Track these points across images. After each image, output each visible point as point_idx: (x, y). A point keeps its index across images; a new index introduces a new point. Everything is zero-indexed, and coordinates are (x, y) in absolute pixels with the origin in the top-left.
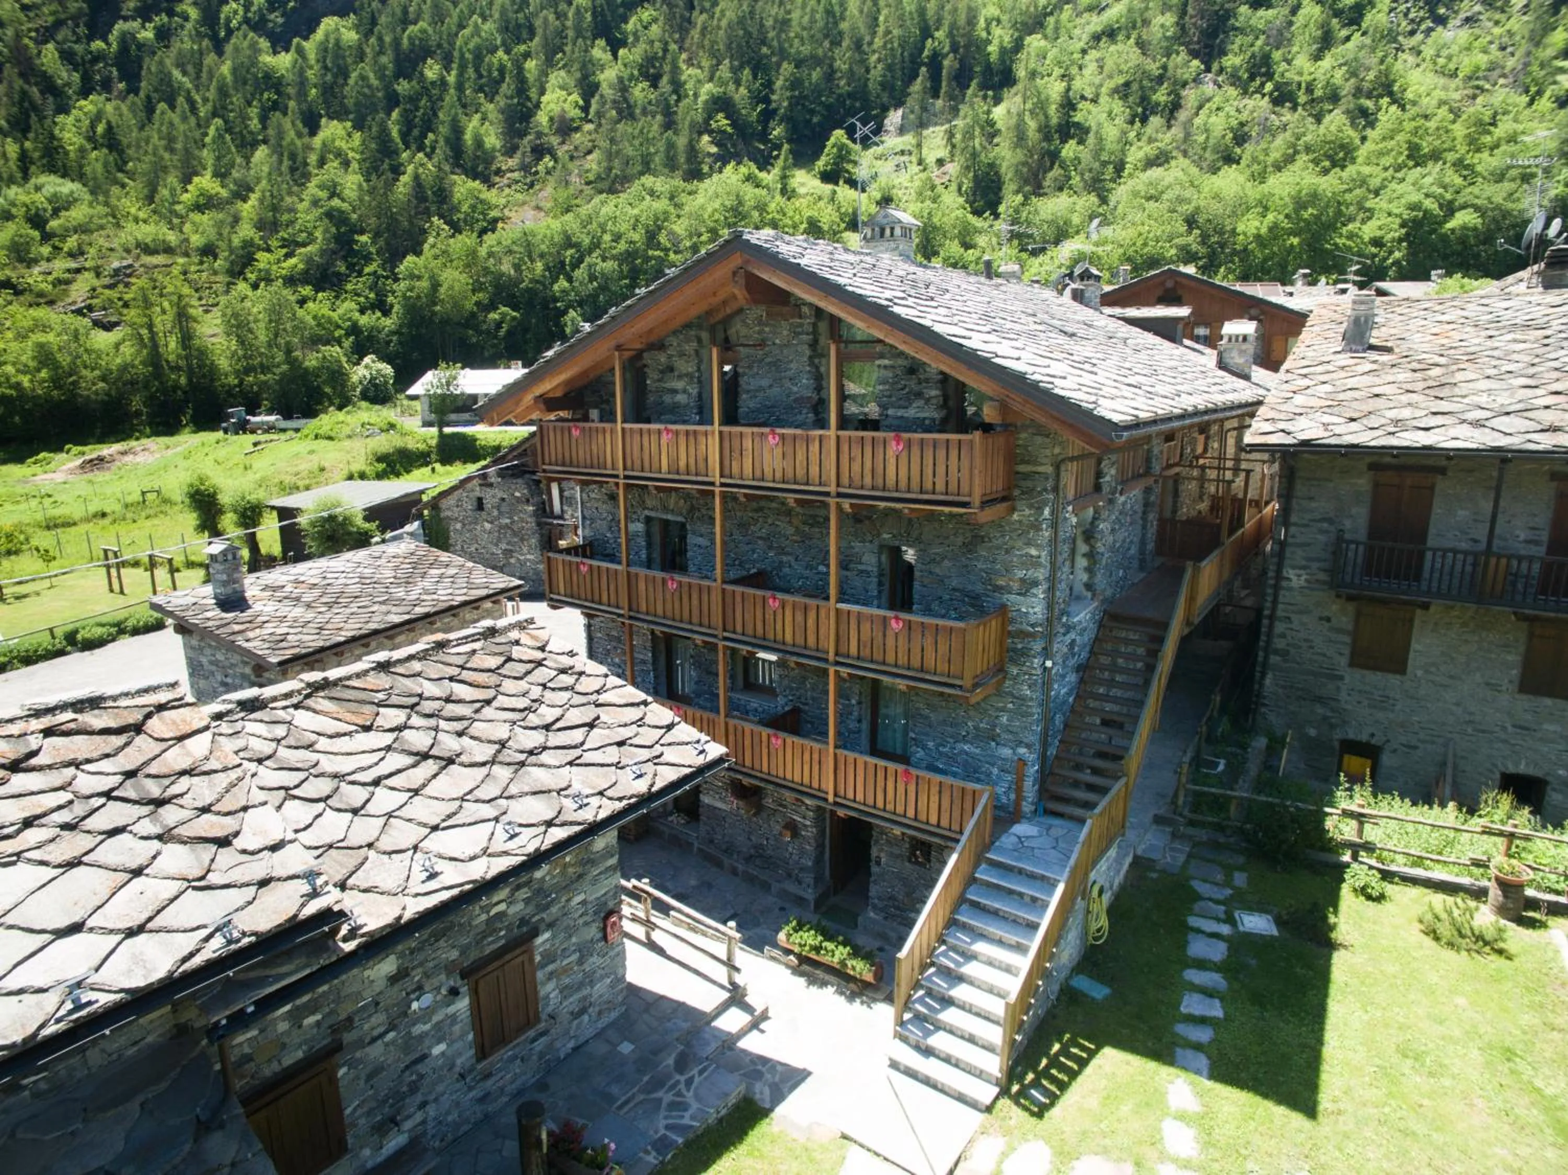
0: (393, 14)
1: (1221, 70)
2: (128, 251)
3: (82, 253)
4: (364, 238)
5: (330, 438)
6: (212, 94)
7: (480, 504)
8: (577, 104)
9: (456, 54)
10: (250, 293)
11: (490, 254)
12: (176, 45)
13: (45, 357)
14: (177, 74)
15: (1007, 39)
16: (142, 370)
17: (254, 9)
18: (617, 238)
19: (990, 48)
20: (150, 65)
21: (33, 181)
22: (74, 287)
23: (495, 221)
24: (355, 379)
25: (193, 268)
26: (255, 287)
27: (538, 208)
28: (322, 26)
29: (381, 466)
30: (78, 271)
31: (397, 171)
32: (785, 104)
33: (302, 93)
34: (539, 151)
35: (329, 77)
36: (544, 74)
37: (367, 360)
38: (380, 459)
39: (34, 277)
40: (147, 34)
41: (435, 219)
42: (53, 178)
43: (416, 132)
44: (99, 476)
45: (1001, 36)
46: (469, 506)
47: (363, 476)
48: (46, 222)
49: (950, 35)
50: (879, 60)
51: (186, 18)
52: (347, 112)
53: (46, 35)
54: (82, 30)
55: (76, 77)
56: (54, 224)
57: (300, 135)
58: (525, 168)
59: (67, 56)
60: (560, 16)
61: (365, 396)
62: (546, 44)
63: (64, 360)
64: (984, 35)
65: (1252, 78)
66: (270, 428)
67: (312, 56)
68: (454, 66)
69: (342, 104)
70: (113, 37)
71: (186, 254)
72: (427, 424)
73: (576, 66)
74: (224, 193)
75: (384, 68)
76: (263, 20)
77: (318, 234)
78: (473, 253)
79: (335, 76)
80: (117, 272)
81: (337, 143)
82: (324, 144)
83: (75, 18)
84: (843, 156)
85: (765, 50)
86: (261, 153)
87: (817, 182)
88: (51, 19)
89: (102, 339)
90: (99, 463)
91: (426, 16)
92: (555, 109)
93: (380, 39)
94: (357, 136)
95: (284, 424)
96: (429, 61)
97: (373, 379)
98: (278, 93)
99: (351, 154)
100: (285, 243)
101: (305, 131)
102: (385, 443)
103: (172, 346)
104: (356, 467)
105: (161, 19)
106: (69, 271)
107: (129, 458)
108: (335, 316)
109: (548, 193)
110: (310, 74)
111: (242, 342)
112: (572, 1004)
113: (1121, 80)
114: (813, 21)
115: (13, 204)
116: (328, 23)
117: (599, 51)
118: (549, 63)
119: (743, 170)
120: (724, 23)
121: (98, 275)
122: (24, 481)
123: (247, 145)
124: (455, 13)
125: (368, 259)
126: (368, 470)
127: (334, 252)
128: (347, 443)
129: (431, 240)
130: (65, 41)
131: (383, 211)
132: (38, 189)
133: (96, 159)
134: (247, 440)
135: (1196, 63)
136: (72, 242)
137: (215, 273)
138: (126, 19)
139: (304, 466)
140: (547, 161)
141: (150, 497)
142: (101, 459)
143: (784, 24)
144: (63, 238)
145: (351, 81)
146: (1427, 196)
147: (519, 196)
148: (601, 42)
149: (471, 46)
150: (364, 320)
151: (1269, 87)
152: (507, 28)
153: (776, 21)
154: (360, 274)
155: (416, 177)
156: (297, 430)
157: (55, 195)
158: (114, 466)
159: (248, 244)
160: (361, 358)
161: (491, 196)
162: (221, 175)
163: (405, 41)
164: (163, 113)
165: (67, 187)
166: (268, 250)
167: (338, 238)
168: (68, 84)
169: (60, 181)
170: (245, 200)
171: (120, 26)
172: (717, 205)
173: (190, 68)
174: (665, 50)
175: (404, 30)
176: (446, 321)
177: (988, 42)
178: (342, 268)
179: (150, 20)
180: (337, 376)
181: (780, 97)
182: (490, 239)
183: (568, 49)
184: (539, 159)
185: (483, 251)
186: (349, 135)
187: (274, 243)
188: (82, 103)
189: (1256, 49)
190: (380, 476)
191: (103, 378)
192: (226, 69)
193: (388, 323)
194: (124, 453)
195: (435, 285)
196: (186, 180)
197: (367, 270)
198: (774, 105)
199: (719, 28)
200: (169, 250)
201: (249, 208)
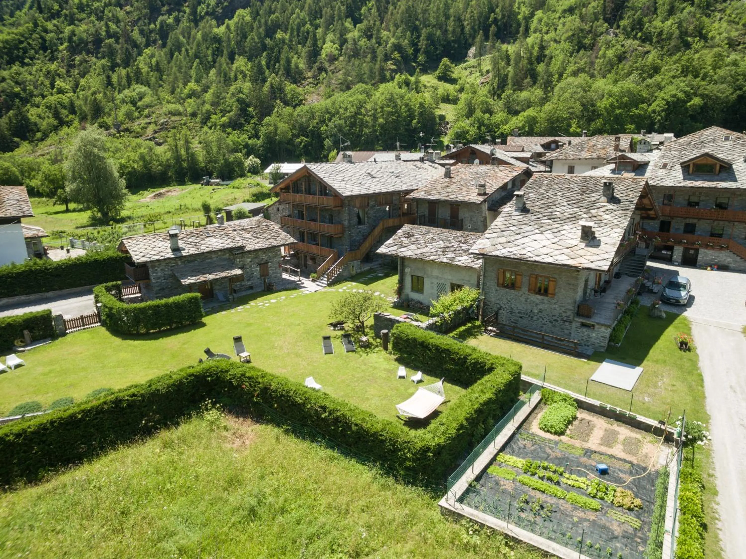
0: (266, 10)
1: (618, 27)
2: (166, 115)
3: (150, 116)
4: (251, 109)
5: (238, 188)
6: (195, 47)
7: (278, 210)
8: (337, 49)
9: (290, 27)
10: (208, 130)
11: (298, 115)
12: (181, 25)
13: (142, 157)
14: (181, 37)
15: (527, 12)
16: (172, 162)
17: (211, 7)
18: (346, 109)
19: (519, 17)
20: (172, 35)
21: (132, 87)
22: (148, 129)
23: (301, 100)
24: (246, 165)
25: (189, 122)
26: (210, 128)
27: (318, 94)
28: (237, 13)
29: (254, 198)
30: (150, 123)
31: (264, 80)
32: (424, 47)
33: (229, 45)
34: (321, 69)
35: (239, 38)
36: (325, 34)
37: (251, 157)
38: (254, 195)
39: (136, 126)
40: (170, 21)
41: (278, 101)
42: (139, 85)
43: (272, 63)
44: (161, 200)
45: (525, 11)
46: (275, 210)
47: (248, 201)
48: (136, 103)
49: (502, 11)
50: (468, 24)
51: (185, 12)
52: (246, 53)
53: (134, 23)
54: (147, 21)
55: (144, 40)
56: (139, 104)
57: (227, 64)
58: (314, 77)
59: (142, 32)
60: (332, 8)
61: (249, 171)
62: (326, 21)
63: (148, 158)
64: (517, 10)
65: (632, 30)
66: (218, 184)
67: (232, 28)
68: (289, 31)
69: (244, 49)
70: (158, 23)
71: (186, 116)
72: (270, 183)
73: (338, 32)
74: (199, 89)
75: (260, 33)
76: (214, 12)
77: (234, 108)
78: (291, 115)
79: (241, 38)
80: (162, 124)
81: (242, 68)
82: (237, 68)
83: (145, 16)
84: (447, 69)
85: (417, 23)
86: (213, 72)
87: (436, 81)
88: (136, 18)
89: (159, 150)
90: (160, 195)
91: (278, 11)
92: (328, 50)
93: (259, 22)
94: (249, 64)
95: (222, 183)
96: (279, 30)
97: (253, 164)
98: (219, 44)
99: (247, 72)
100: (221, 111)
101: (230, 62)
102: (255, 190)
103: (183, 152)
104: (246, 198)
105: (175, 14)
106: (146, 123)
107: (170, 193)
108: (239, 140)
109: (322, 88)
110: (231, 35)
111: (207, 152)
112: (273, 275)
113: (570, 33)
114: (438, 9)
115: (126, 97)
116: (240, 12)
117: (348, 24)
118: (327, 29)
119: (403, 77)
120: (400, 11)
121: (156, 125)
122: (137, 201)
123: (208, 69)
124: (290, 8)
125: (252, 117)
126: (250, 199)
127: (240, 115)
128: (243, 190)
129: (276, 110)
130: (141, 25)
131: (259, 99)
132: (134, 90)
133: (153, 77)
134: (210, 188)
135: (606, 25)
136: (146, 112)
137: (196, 123)
138: (163, 15)
139: (230, 198)
140: (323, 75)
141: (183, 207)
142: (161, 194)
143: (425, 11)
144: (143, 109)
145: (248, 40)
146: (681, 91)
147: (311, 89)
148: (349, 20)
149: (296, 23)
150: (250, 142)
151: (639, 34)
152: (311, 14)
153: (422, 10)
154: (249, 123)
155: (271, 84)
156: (227, 185)
157: (139, 92)
158: (165, 197)
159: (208, 112)
160: (249, 157)
161: (300, 90)
162: (197, 81)
163: (270, 22)
164: (177, 56)
165: (143, 89)
166: (215, 114)
167: (241, 109)
168: (141, 43)
169: (141, 86)
170: (206, 92)
171: (160, 18)
172: (383, 98)
173: (186, 34)
174: (375, 24)
175: (269, 17)
176: (280, 143)
177: (519, 13)
178: (242, 120)
179: (171, 15)
180: (240, 164)
181: (423, 44)
182: (298, 109)
183: (335, 23)
184: (320, 73)
185: (295, 114)
186: (246, 64)
187: (218, 112)
188: (146, 50)
189: (635, 17)
190: (253, 201)
191: (160, 165)
192: (199, 36)
193: (259, 142)
194: (168, 192)
195: (276, 129)
196: (185, 84)
197: (252, 122)
198: (419, 47)
199: (398, 13)
200: (180, 114)
201: (208, 96)
